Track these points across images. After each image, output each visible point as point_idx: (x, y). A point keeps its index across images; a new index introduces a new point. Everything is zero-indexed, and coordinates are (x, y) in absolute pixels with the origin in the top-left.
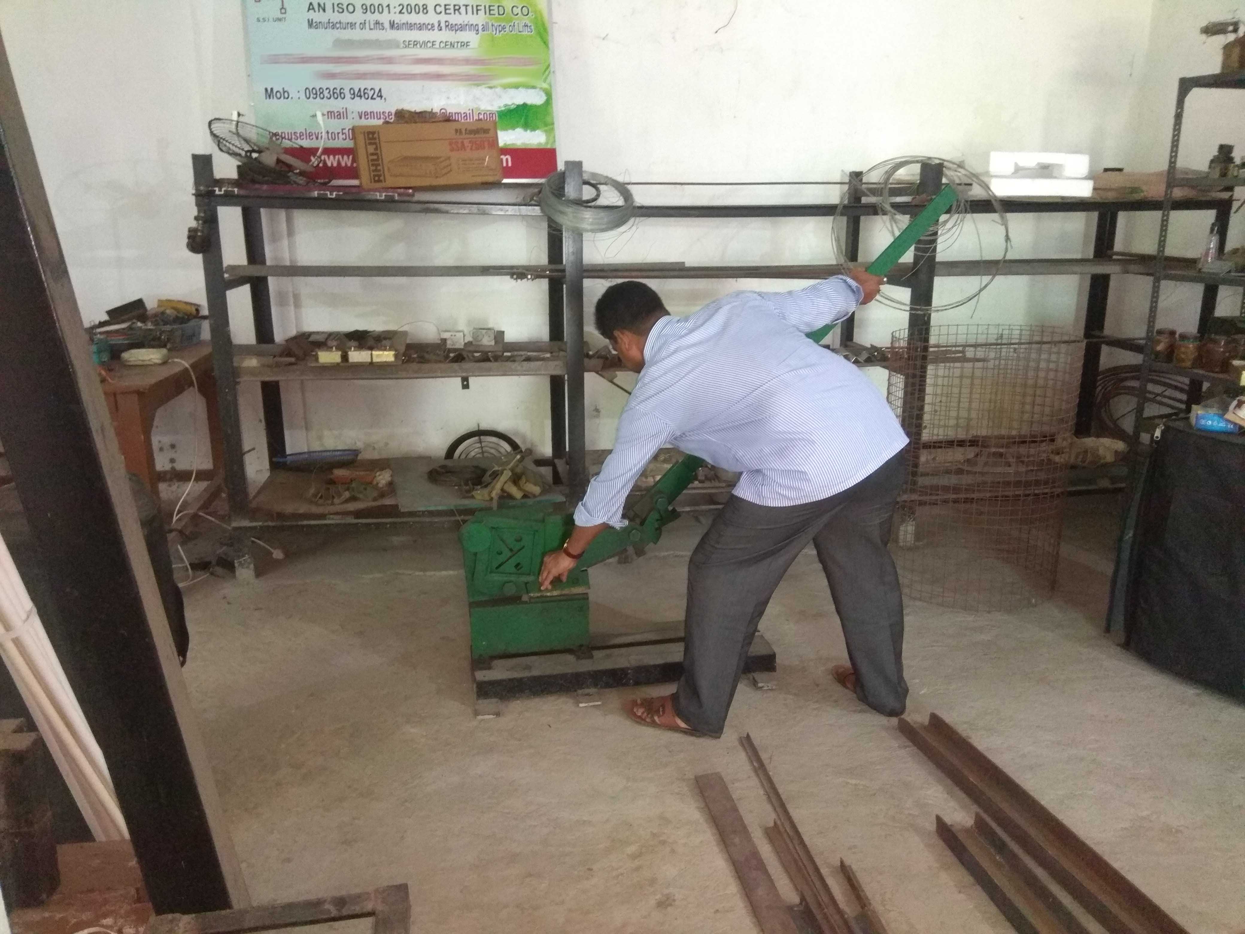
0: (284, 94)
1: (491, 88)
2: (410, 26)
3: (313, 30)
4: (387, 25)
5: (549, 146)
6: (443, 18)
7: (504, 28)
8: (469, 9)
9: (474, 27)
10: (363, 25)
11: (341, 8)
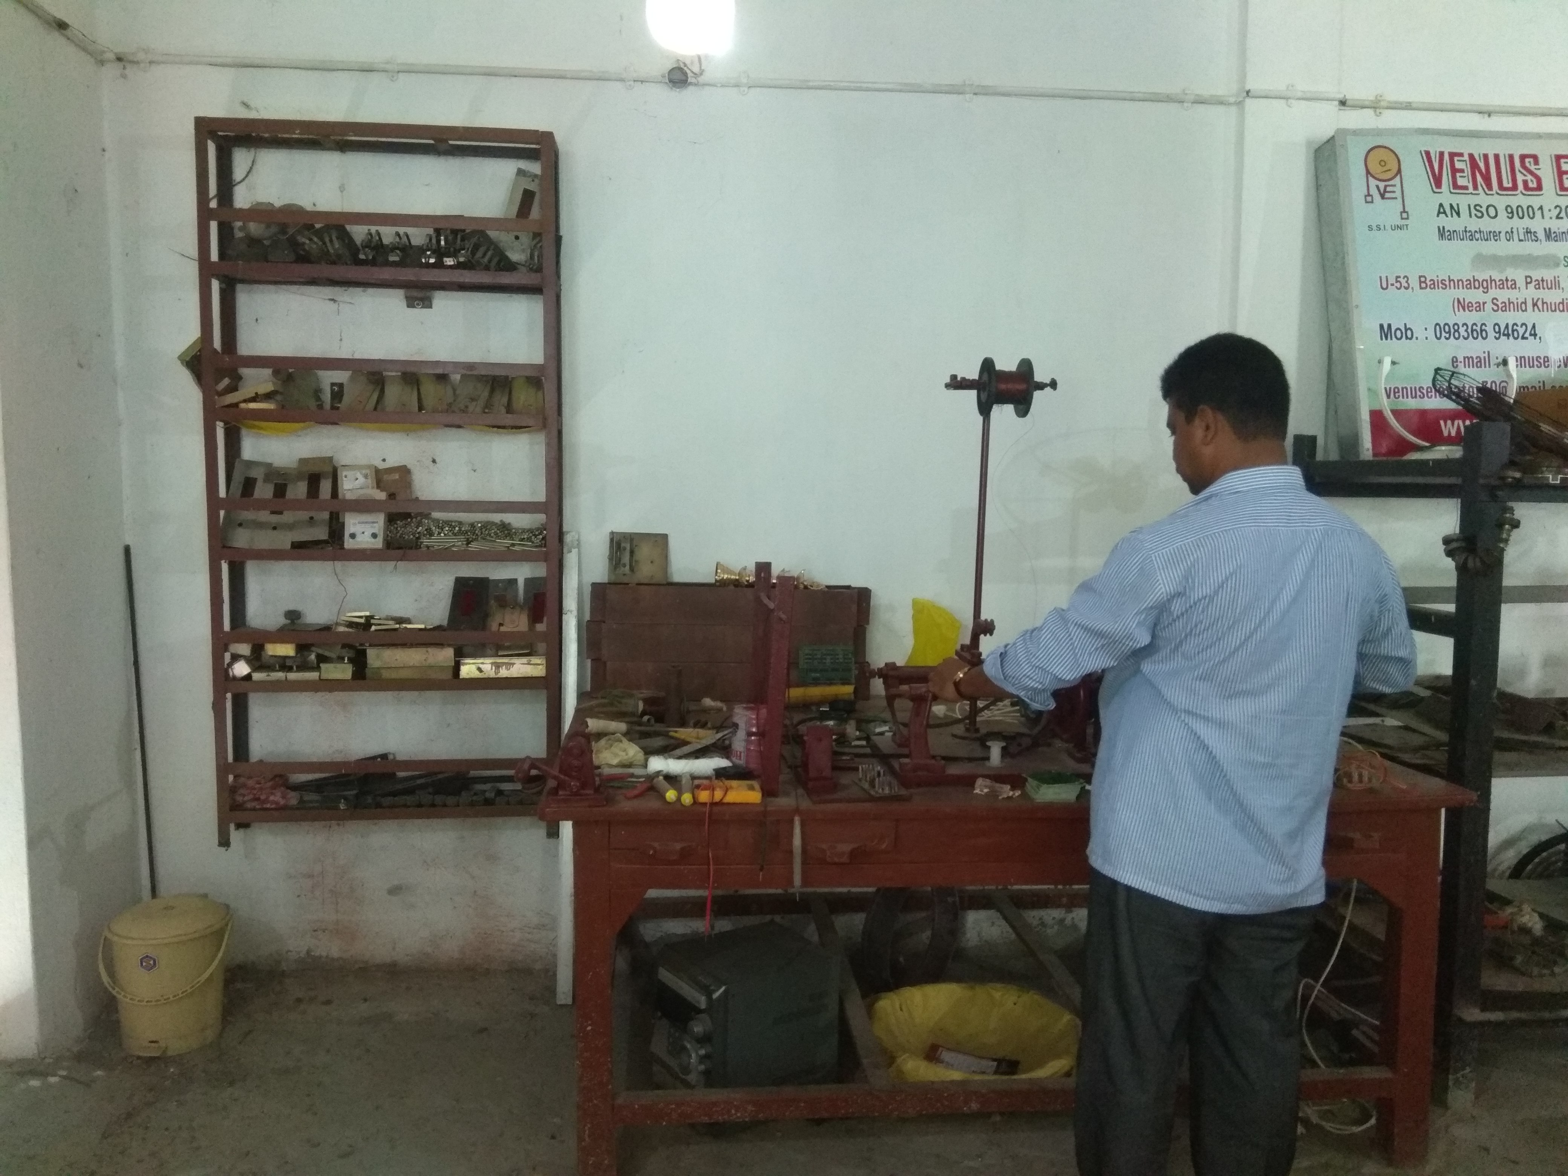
0: (1407, 333)
3: (1445, 242)
4: (1541, 235)
10: (1510, 236)
11: (1478, 211)
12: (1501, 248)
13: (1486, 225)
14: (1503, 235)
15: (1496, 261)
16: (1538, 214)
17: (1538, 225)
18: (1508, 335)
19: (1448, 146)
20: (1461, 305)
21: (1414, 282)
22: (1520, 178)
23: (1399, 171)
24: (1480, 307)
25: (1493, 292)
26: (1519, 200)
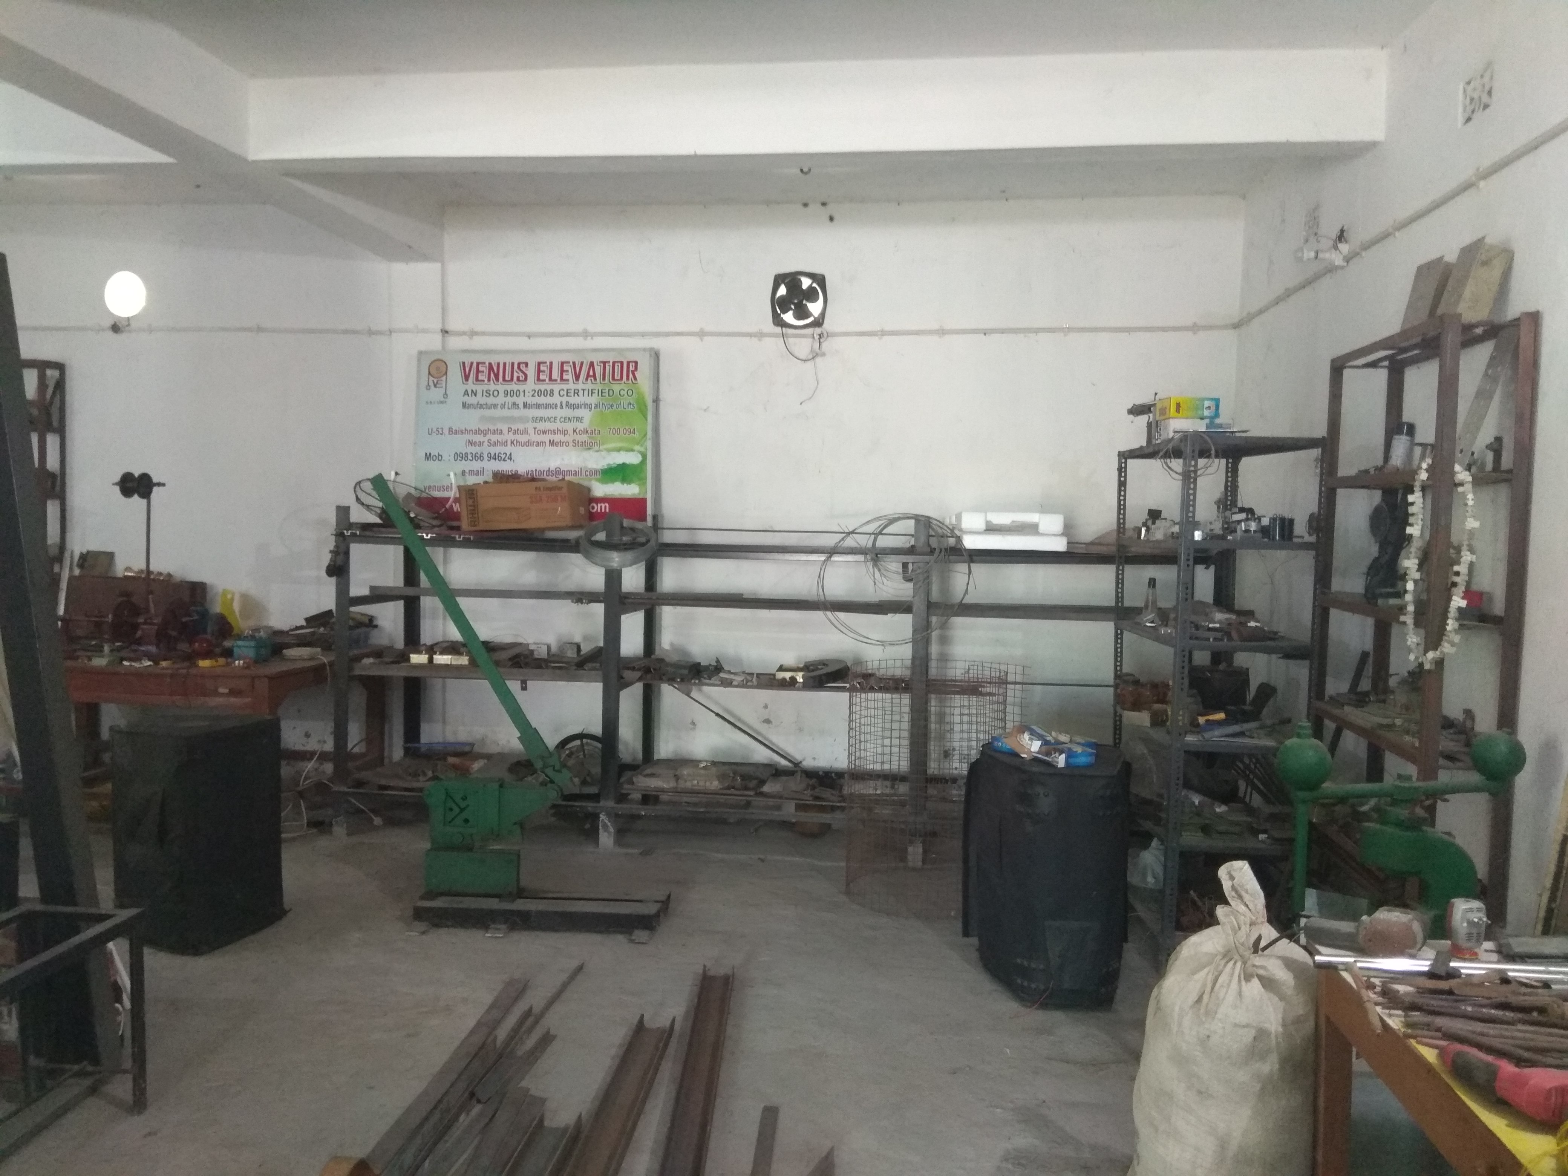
0: (439, 458)
1: (597, 451)
2: (538, 406)
3: (466, 410)
4: (521, 406)
5: (641, 497)
6: (565, 399)
7: (612, 406)
8: (586, 392)
9: (588, 406)
10: (503, 406)
11: (488, 393)
12: (498, 413)
13: (491, 400)
14: (499, 406)
15: (493, 419)
16: (522, 394)
17: (520, 401)
18: (495, 459)
19: (476, 359)
20: (471, 443)
21: (446, 431)
22: (515, 375)
23: (446, 373)
24: (481, 444)
25: (489, 436)
26: (514, 387)
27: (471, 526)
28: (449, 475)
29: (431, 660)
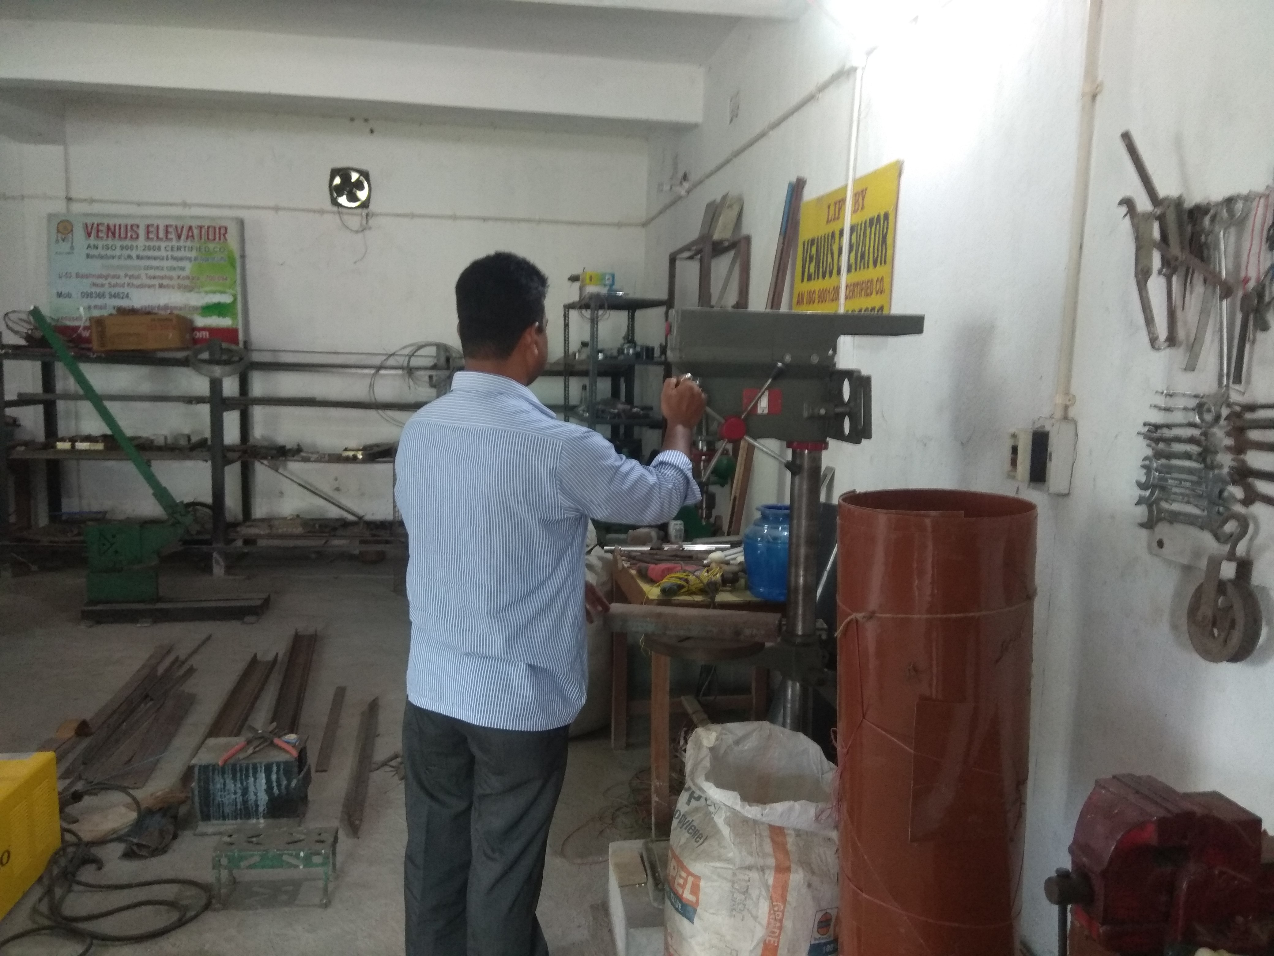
0: (69, 295)
1: (198, 292)
2: (149, 258)
3: (89, 260)
4: (135, 257)
5: (234, 327)
6: (170, 253)
7: (208, 260)
8: (187, 249)
9: (189, 259)
10: (120, 257)
11: (107, 247)
12: (115, 262)
13: (110, 253)
14: (117, 257)
15: (112, 267)
16: (135, 249)
17: (134, 253)
18: (115, 297)
19: (96, 221)
20: (94, 285)
21: (74, 275)
22: (129, 235)
23: (72, 231)
24: (103, 286)
25: (109, 280)
26: (128, 243)
27: (101, 347)
28: (78, 309)
29: (73, 446)
